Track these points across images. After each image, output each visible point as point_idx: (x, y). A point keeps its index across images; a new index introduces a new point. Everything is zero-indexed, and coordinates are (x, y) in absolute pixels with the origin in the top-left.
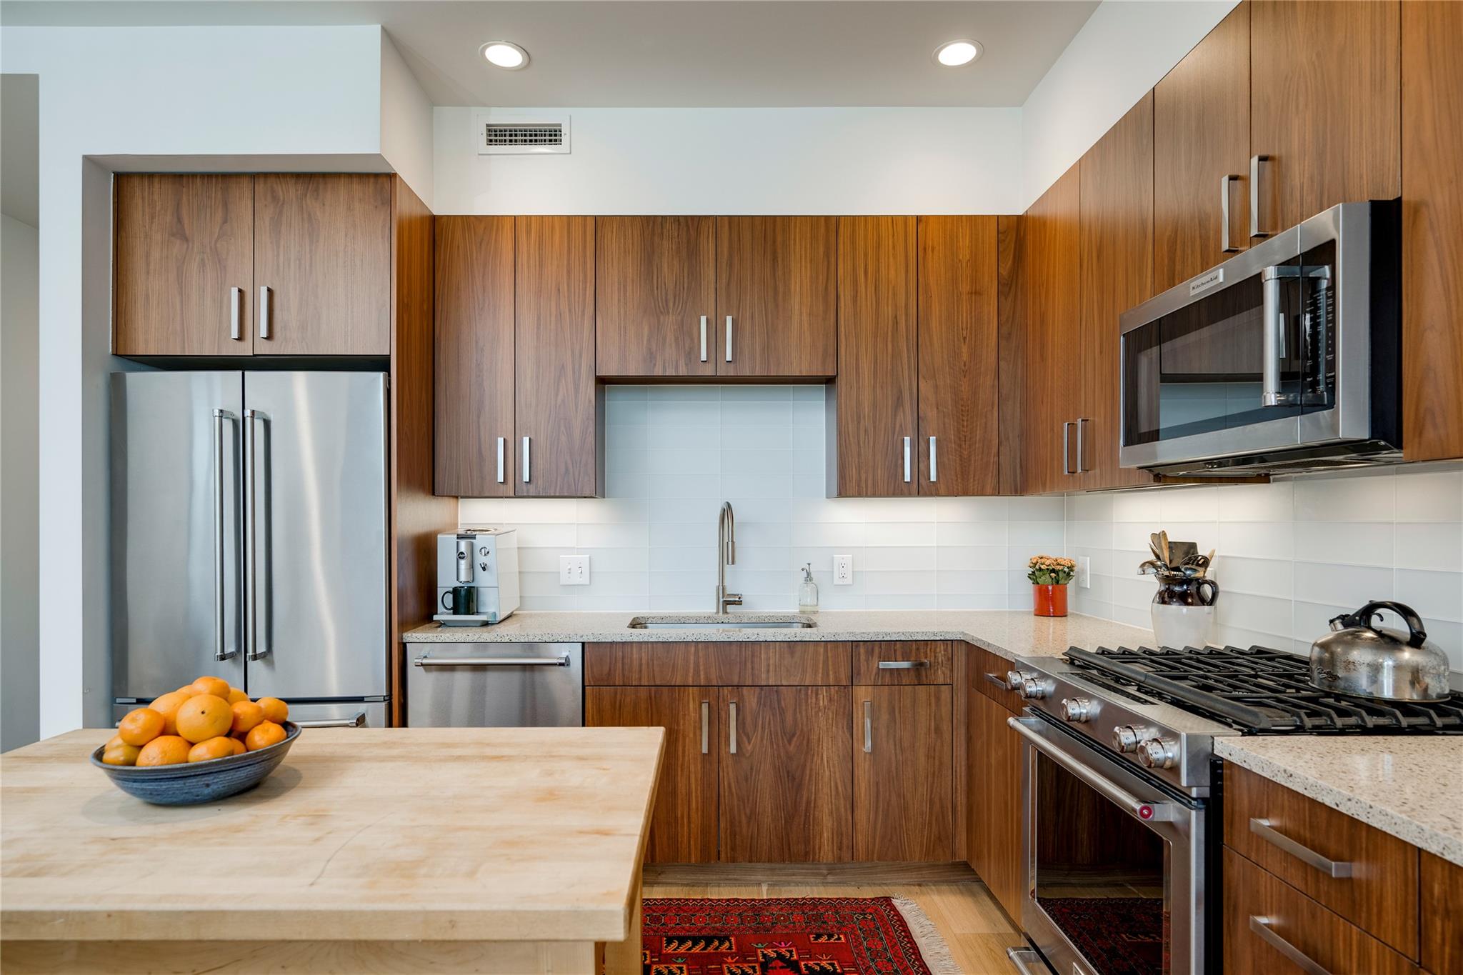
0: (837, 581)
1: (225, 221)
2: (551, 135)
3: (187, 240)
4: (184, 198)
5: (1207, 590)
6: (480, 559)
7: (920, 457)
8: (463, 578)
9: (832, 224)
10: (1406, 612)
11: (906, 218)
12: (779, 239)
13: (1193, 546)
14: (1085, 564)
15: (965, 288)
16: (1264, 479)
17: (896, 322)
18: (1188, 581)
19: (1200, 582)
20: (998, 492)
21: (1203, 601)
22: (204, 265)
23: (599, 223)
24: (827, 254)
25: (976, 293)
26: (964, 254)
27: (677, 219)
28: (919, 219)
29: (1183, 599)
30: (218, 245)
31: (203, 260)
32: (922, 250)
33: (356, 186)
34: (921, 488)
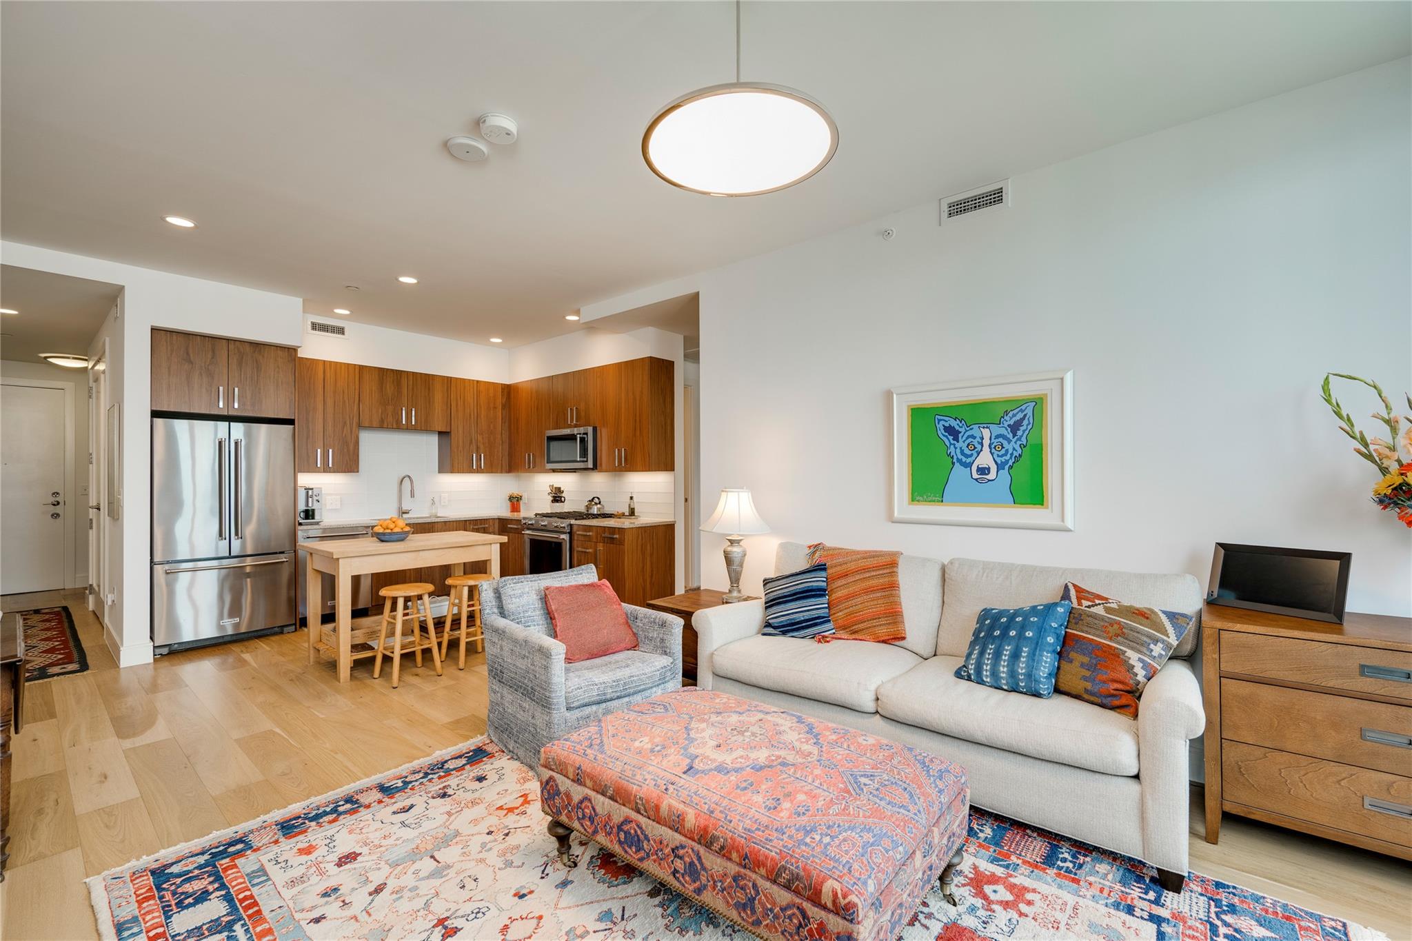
0: (442, 504)
1: (213, 358)
2: (341, 331)
3: (192, 363)
4: (191, 345)
5: (563, 499)
6: (315, 498)
7: (479, 459)
8: (310, 505)
9: (449, 380)
10: (598, 498)
11: (473, 380)
12: (431, 383)
13: (560, 488)
14: (525, 496)
15: (492, 405)
16: (575, 472)
17: (470, 415)
18: (559, 497)
19: (561, 497)
20: (502, 472)
21: (562, 502)
22: (201, 375)
23: (362, 368)
24: (447, 391)
25: (495, 408)
26: (492, 395)
27: (392, 370)
28: (478, 381)
29: (557, 501)
30: (209, 367)
31: (201, 373)
32: (478, 392)
33: (280, 352)
34: (479, 470)
